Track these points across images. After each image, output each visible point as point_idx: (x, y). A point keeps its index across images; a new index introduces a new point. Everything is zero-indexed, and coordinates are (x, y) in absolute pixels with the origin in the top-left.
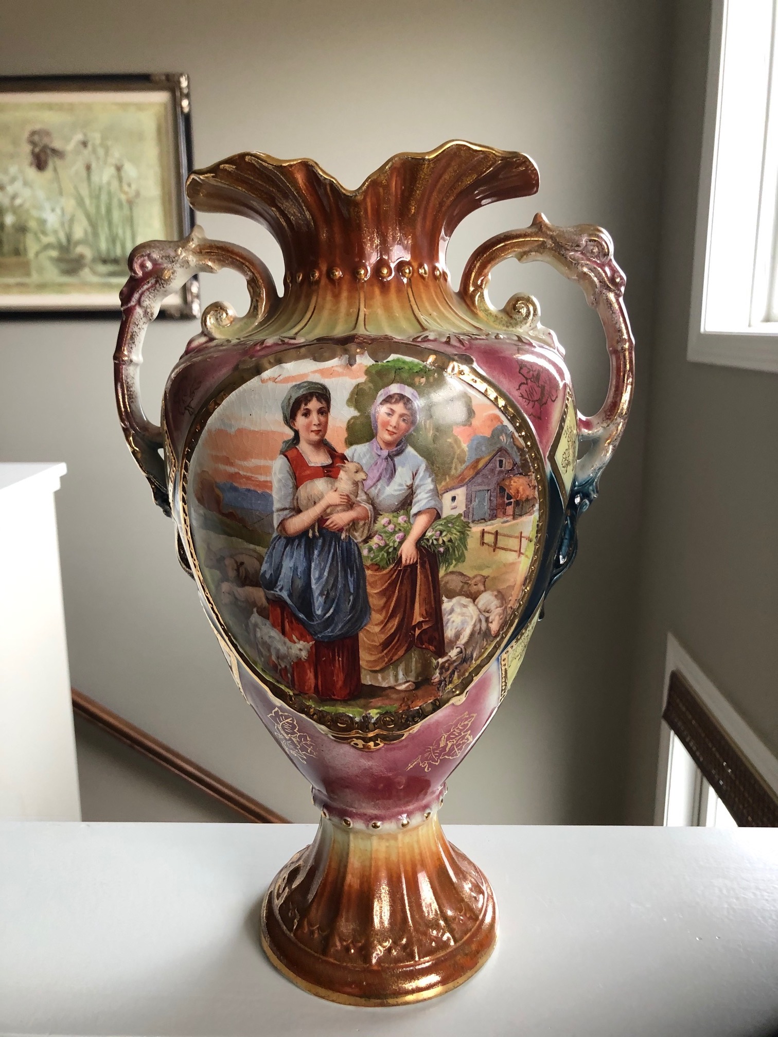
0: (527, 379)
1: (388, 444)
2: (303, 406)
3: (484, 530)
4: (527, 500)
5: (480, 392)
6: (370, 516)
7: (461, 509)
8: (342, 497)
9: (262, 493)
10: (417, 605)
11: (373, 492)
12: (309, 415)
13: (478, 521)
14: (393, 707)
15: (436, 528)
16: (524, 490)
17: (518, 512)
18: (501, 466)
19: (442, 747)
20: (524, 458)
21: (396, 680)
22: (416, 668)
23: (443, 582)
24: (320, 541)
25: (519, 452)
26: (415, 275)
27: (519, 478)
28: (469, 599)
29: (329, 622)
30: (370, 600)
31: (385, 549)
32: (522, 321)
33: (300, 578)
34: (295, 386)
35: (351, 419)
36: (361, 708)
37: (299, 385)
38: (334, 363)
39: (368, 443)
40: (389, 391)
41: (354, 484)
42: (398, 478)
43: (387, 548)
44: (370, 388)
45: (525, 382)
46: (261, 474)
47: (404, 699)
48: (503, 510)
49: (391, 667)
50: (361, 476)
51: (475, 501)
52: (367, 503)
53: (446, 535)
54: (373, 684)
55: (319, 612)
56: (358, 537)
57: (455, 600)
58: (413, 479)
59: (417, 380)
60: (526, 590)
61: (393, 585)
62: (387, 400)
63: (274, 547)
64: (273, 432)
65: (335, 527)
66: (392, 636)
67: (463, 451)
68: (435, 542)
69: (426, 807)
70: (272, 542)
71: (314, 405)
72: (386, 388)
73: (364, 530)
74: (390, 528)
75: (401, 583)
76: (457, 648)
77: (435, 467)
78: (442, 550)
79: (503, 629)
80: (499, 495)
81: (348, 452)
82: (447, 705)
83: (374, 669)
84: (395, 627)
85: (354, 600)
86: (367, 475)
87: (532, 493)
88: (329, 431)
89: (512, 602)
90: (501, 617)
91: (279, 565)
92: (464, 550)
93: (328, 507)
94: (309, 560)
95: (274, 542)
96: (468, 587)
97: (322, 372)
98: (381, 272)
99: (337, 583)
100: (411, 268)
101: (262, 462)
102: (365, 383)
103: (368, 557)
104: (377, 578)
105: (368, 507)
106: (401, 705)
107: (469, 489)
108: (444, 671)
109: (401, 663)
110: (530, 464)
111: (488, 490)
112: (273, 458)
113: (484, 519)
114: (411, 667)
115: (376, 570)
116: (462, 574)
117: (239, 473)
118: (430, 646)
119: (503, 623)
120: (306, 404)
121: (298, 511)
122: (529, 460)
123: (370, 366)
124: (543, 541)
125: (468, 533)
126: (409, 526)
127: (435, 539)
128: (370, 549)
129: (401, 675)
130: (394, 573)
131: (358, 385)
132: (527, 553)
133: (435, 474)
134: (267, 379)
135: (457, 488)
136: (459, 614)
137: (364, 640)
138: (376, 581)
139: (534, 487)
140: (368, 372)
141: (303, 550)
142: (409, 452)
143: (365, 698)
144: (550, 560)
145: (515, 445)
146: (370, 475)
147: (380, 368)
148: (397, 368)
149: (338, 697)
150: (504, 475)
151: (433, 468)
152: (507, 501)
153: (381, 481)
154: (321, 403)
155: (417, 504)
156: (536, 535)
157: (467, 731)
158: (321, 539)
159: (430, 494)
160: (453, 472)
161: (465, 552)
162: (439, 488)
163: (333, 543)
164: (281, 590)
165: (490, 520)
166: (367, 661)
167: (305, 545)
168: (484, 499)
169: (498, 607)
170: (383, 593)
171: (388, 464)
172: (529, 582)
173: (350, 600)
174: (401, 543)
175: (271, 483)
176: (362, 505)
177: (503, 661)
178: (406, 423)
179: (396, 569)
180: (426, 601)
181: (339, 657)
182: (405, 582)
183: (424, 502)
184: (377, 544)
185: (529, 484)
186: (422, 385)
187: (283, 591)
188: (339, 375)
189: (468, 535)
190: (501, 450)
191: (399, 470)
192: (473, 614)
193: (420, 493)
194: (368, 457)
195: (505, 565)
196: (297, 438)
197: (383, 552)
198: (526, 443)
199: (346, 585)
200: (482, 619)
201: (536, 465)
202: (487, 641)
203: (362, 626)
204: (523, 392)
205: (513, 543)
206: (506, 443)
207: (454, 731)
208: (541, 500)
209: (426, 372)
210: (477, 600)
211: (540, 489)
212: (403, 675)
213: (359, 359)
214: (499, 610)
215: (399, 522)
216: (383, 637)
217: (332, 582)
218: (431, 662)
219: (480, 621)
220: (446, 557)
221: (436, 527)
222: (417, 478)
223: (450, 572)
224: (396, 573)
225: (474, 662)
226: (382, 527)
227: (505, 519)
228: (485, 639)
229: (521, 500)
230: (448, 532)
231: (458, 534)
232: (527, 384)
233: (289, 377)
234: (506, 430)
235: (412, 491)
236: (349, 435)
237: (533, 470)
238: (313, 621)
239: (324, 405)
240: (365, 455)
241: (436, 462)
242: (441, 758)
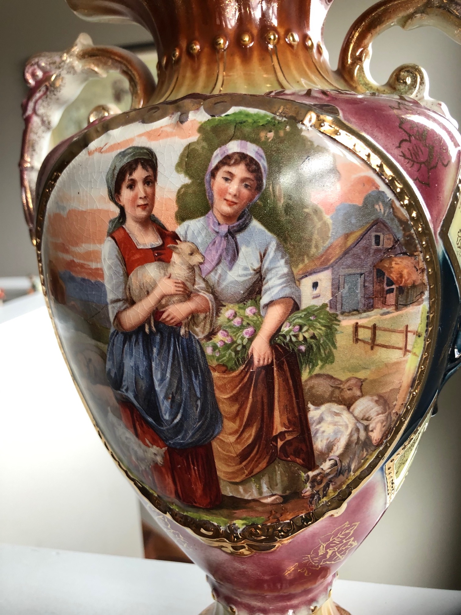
0: (410, 136)
1: (228, 218)
2: (128, 177)
3: (357, 323)
4: (414, 286)
5: (346, 148)
6: (211, 308)
7: (326, 297)
8: (177, 285)
9: (95, 283)
10: (277, 413)
11: (213, 278)
12: (134, 186)
13: (350, 312)
14: (260, 520)
15: (294, 322)
16: (409, 274)
17: (401, 300)
18: (378, 243)
19: (321, 555)
20: (407, 233)
21: (260, 492)
22: (282, 481)
23: (307, 387)
24: (158, 338)
25: (401, 226)
26: (282, 42)
27: (403, 258)
28: (342, 406)
29: (179, 428)
30: (221, 406)
31: (232, 348)
32: (407, 92)
33: (143, 379)
34: (120, 153)
35: (182, 188)
36: (225, 518)
37: (123, 152)
38: (165, 122)
39: (202, 218)
40: (227, 150)
41: (189, 268)
42: (241, 261)
43: (234, 345)
44: (203, 148)
45: (408, 138)
46: (92, 261)
47: (271, 512)
48: (382, 299)
49: (253, 479)
50: (197, 259)
51: (344, 288)
52: (207, 291)
53: (307, 331)
54: (234, 496)
55: (167, 417)
56: (200, 333)
57: (323, 408)
58: (262, 261)
59: (262, 135)
60: (414, 393)
61: (245, 389)
62: (225, 161)
63: (113, 344)
64: (99, 211)
65: (173, 321)
66: (251, 447)
67: (325, 224)
68: (294, 339)
69: (313, 600)
70: (111, 338)
71: (139, 174)
72: (223, 147)
73: (205, 324)
74: (236, 321)
75: (255, 386)
76: (330, 460)
77: (288, 244)
78: (303, 348)
79: (387, 438)
80: (375, 280)
81: (180, 230)
82: (322, 519)
83: (233, 481)
84: (252, 437)
85: (202, 405)
86: (204, 257)
87: (420, 278)
88: (156, 205)
89: (397, 407)
90: (384, 424)
91: (120, 363)
92: (332, 348)
93: (163, 297)
94: (149, 359)
95: (113, 338)
96: (341, 392)
97: (149, 135)
98: (242, 40)
99: (182, 385)
100: (277, 36)
101: (91, 247)
102: (197, 142)
103: (213, 356)
104: (226, 381)
105: (209, 297)
106: (269, 517)
107: (335, 272)
108: (316, 484)
109: (263, 476)
110: (417, 242)
111: (361, 274)
112: (101, 242)
113: (357, 310)
114: (276, 480)
115: (224, 372)
116: (331, 377)
117: (74, 261)
118: (297, 459)
119: (387, 431)
120: (131, 174)
121: (132, 302)
122: (415, 237)
123: (205, 122)
124: (435, 336)
125: (337, 327)
126: (260, 319)
127: (294, 336)
128: (215, 348)
129: (265, 488)
130: (245, 376)
131: (189, 146)
132: (415, 350)
133: (289, 254)
134: (93, 151)
135: (319, 272)
136: (330, 423)
137: (218, 451)
138: (225, 384)
139: (423, 271)
140: (201, 129)
141: (141, 347)
142: (254, 227)
143: (227, 509)
144: (444, 356)
145: (395, 216)
146: (208, 258)
147: (216, 123)
148: (238, 122)
149: (200, 504)
150: (382, 254)
151: (287, 248)
152: (387, 288)
153: (221, 265)
154: (147, 171)
155: (268, 293)
156: (425, 328)
157: (350, 538)
158: (159, 334)
159: (285, 279)
160: (313, 251)
161: (334, 351)
162: (295, 271)
163: (172, 339)
164: (127, 390)
165: (365, 311)
166: (225, 472)
167: (143, 342)
168: (356, 285)
169: (380, 414)
170: (234, 399)
171: (228, 242)
172: (418, 384)
173: (197, 405)
174: (251, 340)
175: (103, 271)
176: (201, 294)
177: (389, 469)
178: (249, 190)
179: (247, 372)
180: (287, 409)
181: (194, 466)
182: (260, 385)
183: (276, 290)
184: (222, 341)
185: (415, 267)
186: (270, 140)
187: (129, 392)
188: (168, 135)
189: (336, 330)
190: (377, 222)
191: (243, 250)
192: (348, 423)
193: (271, 279)
194: (203, 235)
195: (386, 365)
196: (123, 215)
197: (230, 351)
198: (410, 214)
199: (191, 388)
200: (359, 427)
201: (424, 243)
202: (367, 451)
203: (215, 435)
204: (405, 151)
205: (397, 339)
206: (384, 213)
207: (334, 540)
208: (432, 287)
209: (274, 125)
210: (352, 408)
211: (430, 273)
212: (268, 488)
213: (192, 116)
214: (382, 417)
215: (247, 315)
216: (240, 448)
217: (176, 384)
218: (299, 475)
219: (358, 430)
220: (308, 357)
221: (294, 320)
222: (266, 260)
223: (315, 375)
224: (248, 376)
225: (352, 473)
226: (227, 320)
227: (385, 310)
228: (364, 450)
229: (406, 286)
230: (310, 326)
231: (323, 328)
232: (410, 141)
233: (115, 144)
234: (383, 196)
235: (261, 276)
236: (179, 208)
237: (420, 249)
238: (162, 426)
239: (151, 173)
240: (199, 233)
241: (289, 239)
242: (321, 564)
